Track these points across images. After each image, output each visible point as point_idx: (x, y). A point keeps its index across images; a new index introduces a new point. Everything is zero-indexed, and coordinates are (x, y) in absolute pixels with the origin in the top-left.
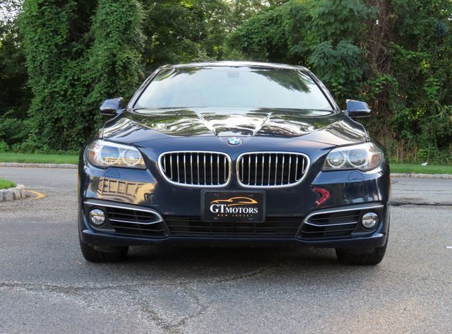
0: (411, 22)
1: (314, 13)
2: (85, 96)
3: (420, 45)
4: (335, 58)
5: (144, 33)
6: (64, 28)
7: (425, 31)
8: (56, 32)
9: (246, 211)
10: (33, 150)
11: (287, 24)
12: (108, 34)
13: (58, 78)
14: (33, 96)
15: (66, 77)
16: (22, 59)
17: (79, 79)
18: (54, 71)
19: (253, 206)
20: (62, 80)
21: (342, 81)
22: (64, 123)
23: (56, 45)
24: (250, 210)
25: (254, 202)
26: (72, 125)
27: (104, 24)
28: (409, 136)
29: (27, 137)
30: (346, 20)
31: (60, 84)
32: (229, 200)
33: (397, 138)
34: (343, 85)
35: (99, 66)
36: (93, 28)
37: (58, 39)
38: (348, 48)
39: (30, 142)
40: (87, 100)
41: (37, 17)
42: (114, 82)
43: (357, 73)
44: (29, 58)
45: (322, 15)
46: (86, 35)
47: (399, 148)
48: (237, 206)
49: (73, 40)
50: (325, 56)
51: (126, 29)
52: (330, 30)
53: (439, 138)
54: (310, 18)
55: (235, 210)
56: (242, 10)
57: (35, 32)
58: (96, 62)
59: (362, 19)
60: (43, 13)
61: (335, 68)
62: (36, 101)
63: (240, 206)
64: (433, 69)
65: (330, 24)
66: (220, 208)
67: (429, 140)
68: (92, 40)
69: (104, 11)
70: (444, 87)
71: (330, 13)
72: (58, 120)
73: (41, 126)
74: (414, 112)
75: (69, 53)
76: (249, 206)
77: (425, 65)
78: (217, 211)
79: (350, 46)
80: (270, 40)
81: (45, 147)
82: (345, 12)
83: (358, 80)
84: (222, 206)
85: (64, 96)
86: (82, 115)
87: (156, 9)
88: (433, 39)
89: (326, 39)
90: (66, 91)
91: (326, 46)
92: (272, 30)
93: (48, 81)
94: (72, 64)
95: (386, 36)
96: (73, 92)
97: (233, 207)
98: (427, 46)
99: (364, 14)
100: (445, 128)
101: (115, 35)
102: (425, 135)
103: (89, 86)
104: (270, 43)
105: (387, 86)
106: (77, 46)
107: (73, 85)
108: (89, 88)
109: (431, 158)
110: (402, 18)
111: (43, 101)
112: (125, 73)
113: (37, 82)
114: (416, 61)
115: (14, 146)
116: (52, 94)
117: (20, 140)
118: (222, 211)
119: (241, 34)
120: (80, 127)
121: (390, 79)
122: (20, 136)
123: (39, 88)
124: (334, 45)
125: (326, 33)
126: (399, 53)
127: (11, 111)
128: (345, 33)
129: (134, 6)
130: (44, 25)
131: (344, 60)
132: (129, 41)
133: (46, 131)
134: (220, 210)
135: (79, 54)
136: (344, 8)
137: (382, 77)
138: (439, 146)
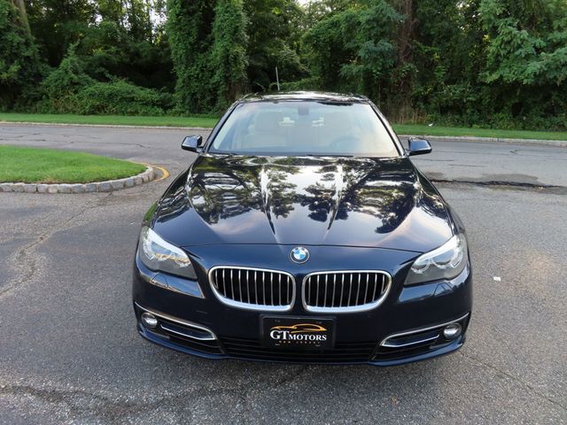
0: (430, 25)
1: (363, 19)
2: (211, 78)
3: (434, 42)
4: (376, 52)
5: (247, 34)
6: (194, 31)
7: (439, 32)
8: (189, 34)
9: (312, 338)
10: (179, 114)
11: (343, 27)
12: (223, 36)
13: (193, 66)
14: (178, 78)
15: (197, 65)
16: (169, 53)
17: (206, 67)
18: (190, 61)
19: (321, 333)
20: (195, 67)
21: (379, 69)
22: (199, 96)
23: (190, 43)
24: (318, 338)
25: (322, 329)
26: (204, 97)
27: (220, 29)
28: (423, 107)
29: (175, 105)
30: (385, 24)
31: (194, 70)
32: (293, 327)
33: (414, 107)
34: (380, 71)
35: (218, 58)
36: (213, 31)
37: (191, 39)
38: (385, 45)
39: (177, 108)
40: (212, 81)
41: (176, 24)
42: (228, 69)
43: (390, 62)
44: (173, 52)
45: (368, 22)
46: (209, 36)
47: (414, 114)
48: (303, 334)
49: (201, 39)
50: (369, 52)
51: (235, 32)
52: (373, 32)
53: (441, 107)
54: (359, 23)
55: (300, 337)
56: (313, 14)
57: (176, 34)
58: (216, 56)
59: (395, 23)
60: (179, 21)
61: (376, 59)
62: (180, 81)
63: (306, 333)
64: (442, 59)
65: (373, 28)
66: (282, 334)
67: (435, 109)
68: (213, 39)
69: (220, 19)
70: (447, 72)
71: (374, 20)
72: (194, 94)
73: (184, 98)
74: (426, 89)
75: (199, 48)
76: (315, 333)
77: (436, 56)
78: (279, 337)
79: (386, 44)
80: (331, 39)
81: (187, 112)
82: (385, 19)
83: (390, 67)
84: (285, 333)
85: (197, 78)
86: (210, 90)
87: (255, 16)
88: (444, 37)
89: (370, 39)
90: (198, 75)
91: (370, 44)
92: (333, 31)
93: (186, 68)
94: (201, 56)
95: (411, 37)
96: (203, 76)
97: (297, 334)
98: (439, 43)
99: (397, 20)
100: (447, 101)
101: (228, 37)
102: (433, 106)
103: (212, 71)
104: (331, 40)
105: (410, 72)
106: (203, 44)
107: (202, 71)
108: (213, 72)
109: (435, 121)
110: (423, 22)
111: (184, 82)
112: (235, 63)
113: (180, 68)
114: (430, 54)
115: (169, 111)
116: (189, 77)
117: (171, 107)
118: (285, 338)
119: (312, 34)
120: (208, 98)
121: (412, 67)
122: (171, 104)
123: (181, 73)
124: (376, 43)
125: (370, 34)
126: (420, 48)
127: (165, 87)
128: (383, 35)
129: (240, 15)
130: (181, 29)
131: (382, 54)
132: (237, 40)
133: (187, 101)
134: (282, 337)
135: (205, 49)
136: (384, 16)
137: (408, 66)
138: (441, 113)
